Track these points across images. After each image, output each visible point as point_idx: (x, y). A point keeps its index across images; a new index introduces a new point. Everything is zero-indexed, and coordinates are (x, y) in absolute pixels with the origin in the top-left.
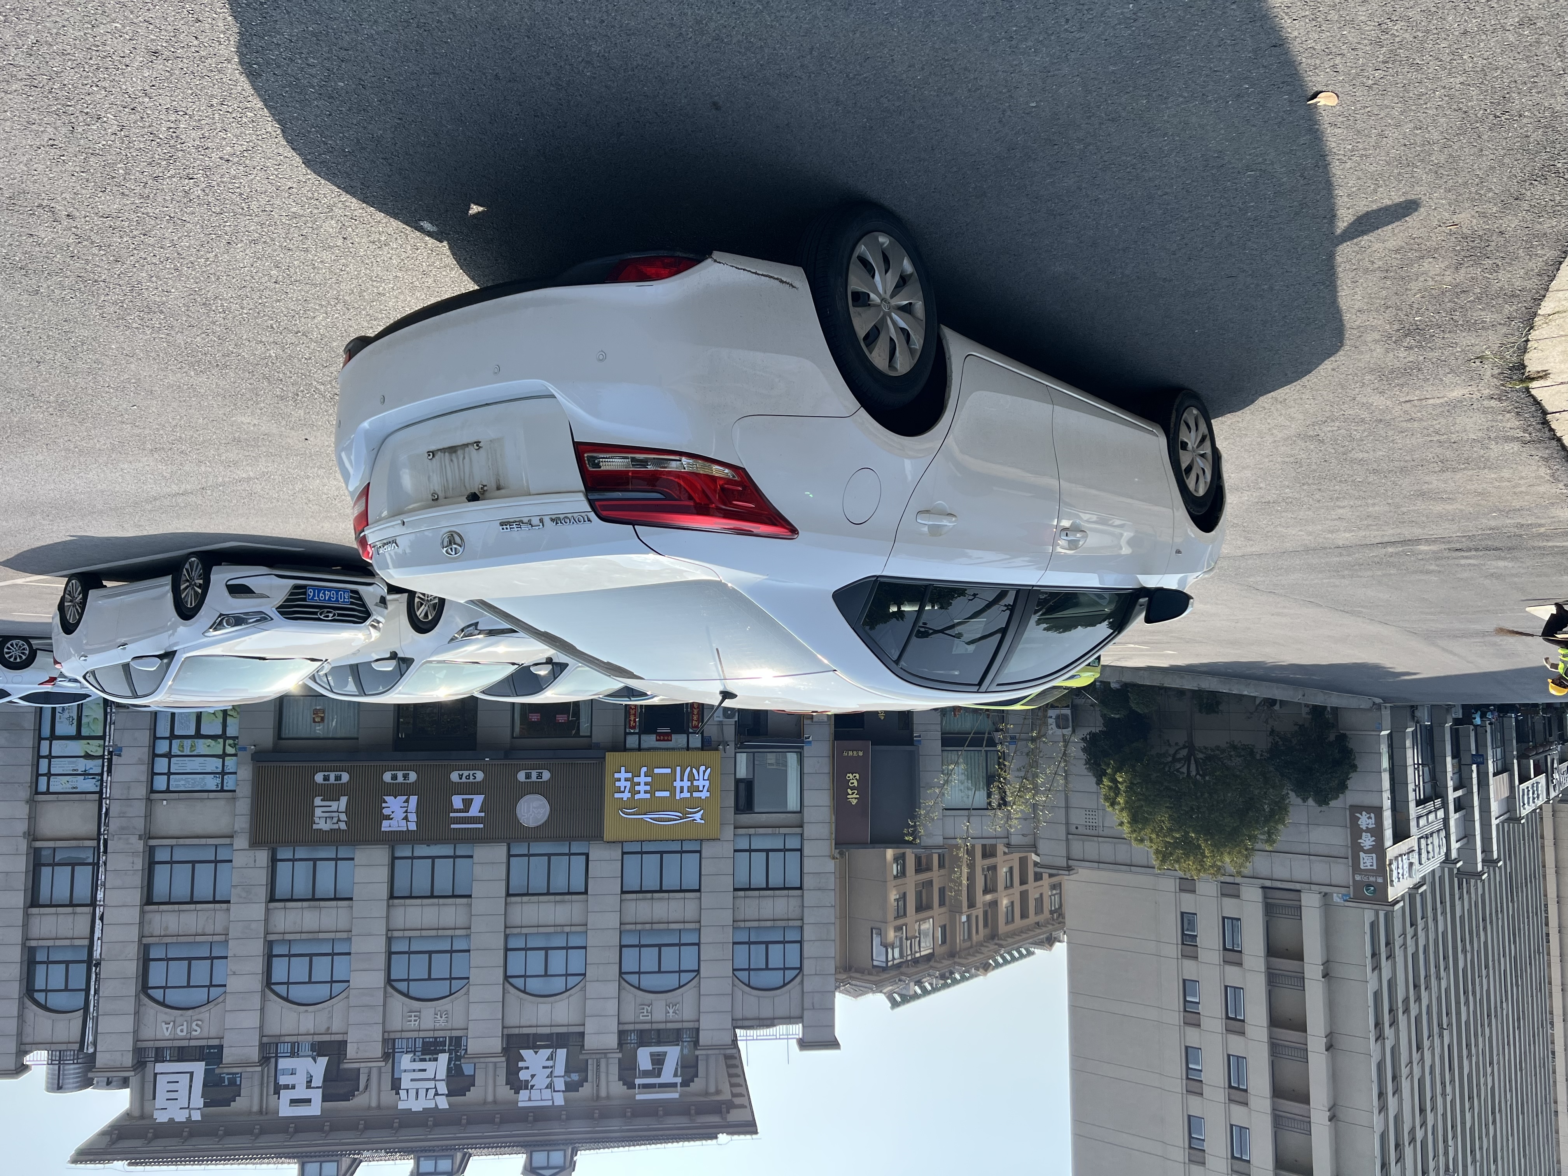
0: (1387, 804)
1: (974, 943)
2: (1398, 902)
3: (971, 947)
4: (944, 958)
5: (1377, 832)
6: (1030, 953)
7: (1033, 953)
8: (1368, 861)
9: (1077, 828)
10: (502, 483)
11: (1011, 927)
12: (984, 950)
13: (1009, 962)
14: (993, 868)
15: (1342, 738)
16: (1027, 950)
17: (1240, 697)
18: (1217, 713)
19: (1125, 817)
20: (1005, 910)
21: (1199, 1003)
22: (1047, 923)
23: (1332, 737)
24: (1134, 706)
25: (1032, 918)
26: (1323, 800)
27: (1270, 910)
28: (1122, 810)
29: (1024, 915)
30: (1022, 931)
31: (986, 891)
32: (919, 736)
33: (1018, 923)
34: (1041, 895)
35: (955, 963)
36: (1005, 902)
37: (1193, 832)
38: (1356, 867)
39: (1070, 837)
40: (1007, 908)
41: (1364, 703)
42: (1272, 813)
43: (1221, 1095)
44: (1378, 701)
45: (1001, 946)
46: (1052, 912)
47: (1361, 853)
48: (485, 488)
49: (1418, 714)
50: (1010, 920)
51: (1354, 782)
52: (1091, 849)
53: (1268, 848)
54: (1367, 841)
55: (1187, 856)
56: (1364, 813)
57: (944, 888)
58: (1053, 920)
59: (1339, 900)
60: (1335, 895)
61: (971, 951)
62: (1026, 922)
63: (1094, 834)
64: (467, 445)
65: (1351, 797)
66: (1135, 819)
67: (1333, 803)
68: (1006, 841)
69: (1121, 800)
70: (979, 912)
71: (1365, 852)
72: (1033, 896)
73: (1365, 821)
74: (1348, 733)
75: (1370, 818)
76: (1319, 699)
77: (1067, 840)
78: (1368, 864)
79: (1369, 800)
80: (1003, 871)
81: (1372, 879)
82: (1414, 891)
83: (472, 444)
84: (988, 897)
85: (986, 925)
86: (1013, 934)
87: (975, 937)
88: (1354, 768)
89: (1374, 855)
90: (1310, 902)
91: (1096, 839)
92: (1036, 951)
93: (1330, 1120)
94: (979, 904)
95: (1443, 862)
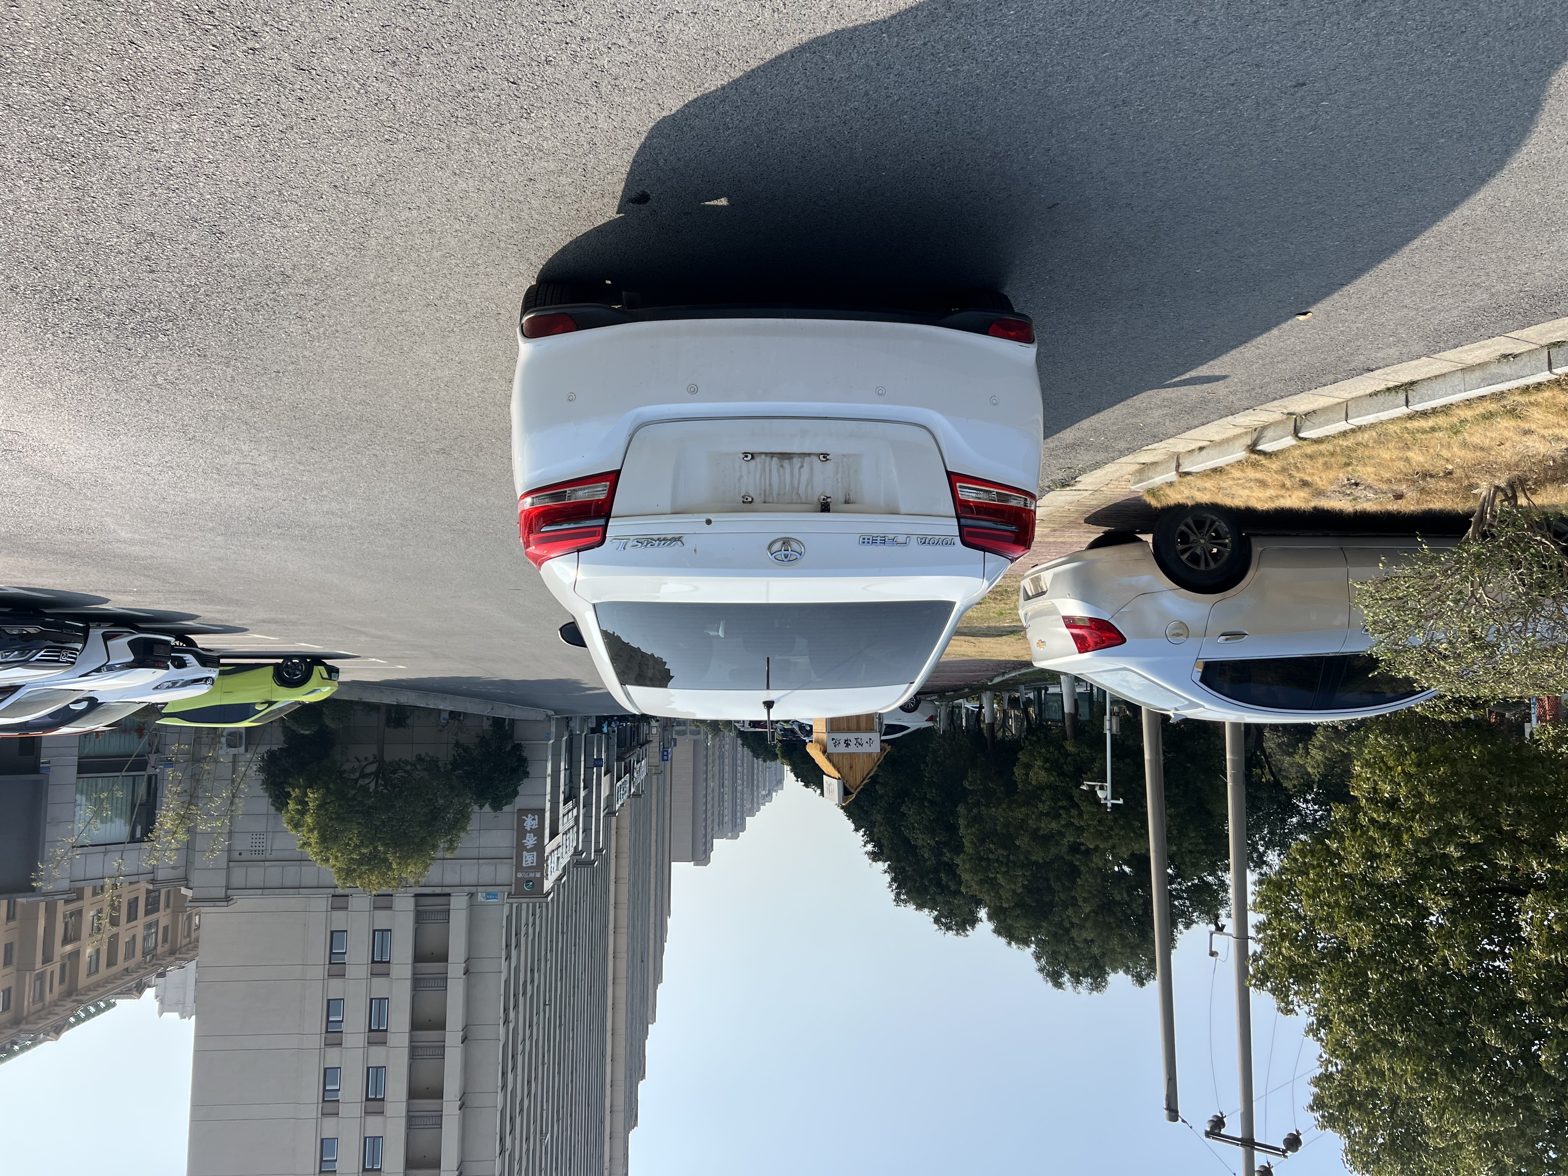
0: (548, 805)
1: (47, 1003)
2: (550, 893)
3: (43, 1009)
4: (6, 1028)
5: (539, 832)
6: (110, 1006)
7: (114, 1005)
8: (529, 859)
9: (240, 854)
10: (852, 498)
11: (94, 978)
12: (58, 1009)
13: (84, 1020)
14: (79, 913)
15: (518, 747)
16: (105, 1002)
17: (429, 711)
18: (404, 727)
19: (314, 837)
20: (88, 959)
21: (342, 1021)
22: (139, 967)
23: (509, 748)
24: (328, 722)
25: (121, 964)
26: (497, 806)
27: (420, 917)
28: (311, 831)
29: (111, 963)
30: (107, 981)
31: (66, 941)
32: (49, 762)
33: (104, 971)
34: (134, 937)
35: (20, 1031)
36: (89, 951)
37: (382, 846)
38: (519, 867)
39: (231, 864)
40: (90, 957)
41: (539, 714)
42: (456, 821)
43: (357, 1110)
44: (551, 713)
45: (80, 1002)
46: (144, 954)
47: (525, 853)
48: (829, 500)
49: (572, 724)
50: (93, 969)
51: (524, 788)
52: (256, 875)
53: (448, 856)
54: (530, 841)
55: (371, 871)
56: (530, 815)
57: (11, 944)
58: (146, 963)
59: (483, 900)
60: (480, 894)
61: (42, 1013)
62: (114, 970)
63: (260, 859)
64: (809, 455)
65: (520, 802)
66: (323, 840)
67: (506, 808)
68: (150, 876)
69: (309, 819)
70: (56, 967)
71: (528, 851)
72: (124, 939)
73: (530, 822)
74: (523, 742)
75: (534, 819)
76: (504, 712)
77: (228, 868)
78: (529, 862)
79: (534, 804)
80: (89, 914)
81: (532, 875)
82: (558, 882)
83: (818, 455)
84: (69, 948)
85: (62, 980)
86: (97, 986)
87: (48, 997)
88: (526, 774)
89: (535, 853)
90: (459, 903)
91: (262, 863)
92: (118, 1001)
93: (460, 1109)
94: (57, 958)
95: (573, 855)
